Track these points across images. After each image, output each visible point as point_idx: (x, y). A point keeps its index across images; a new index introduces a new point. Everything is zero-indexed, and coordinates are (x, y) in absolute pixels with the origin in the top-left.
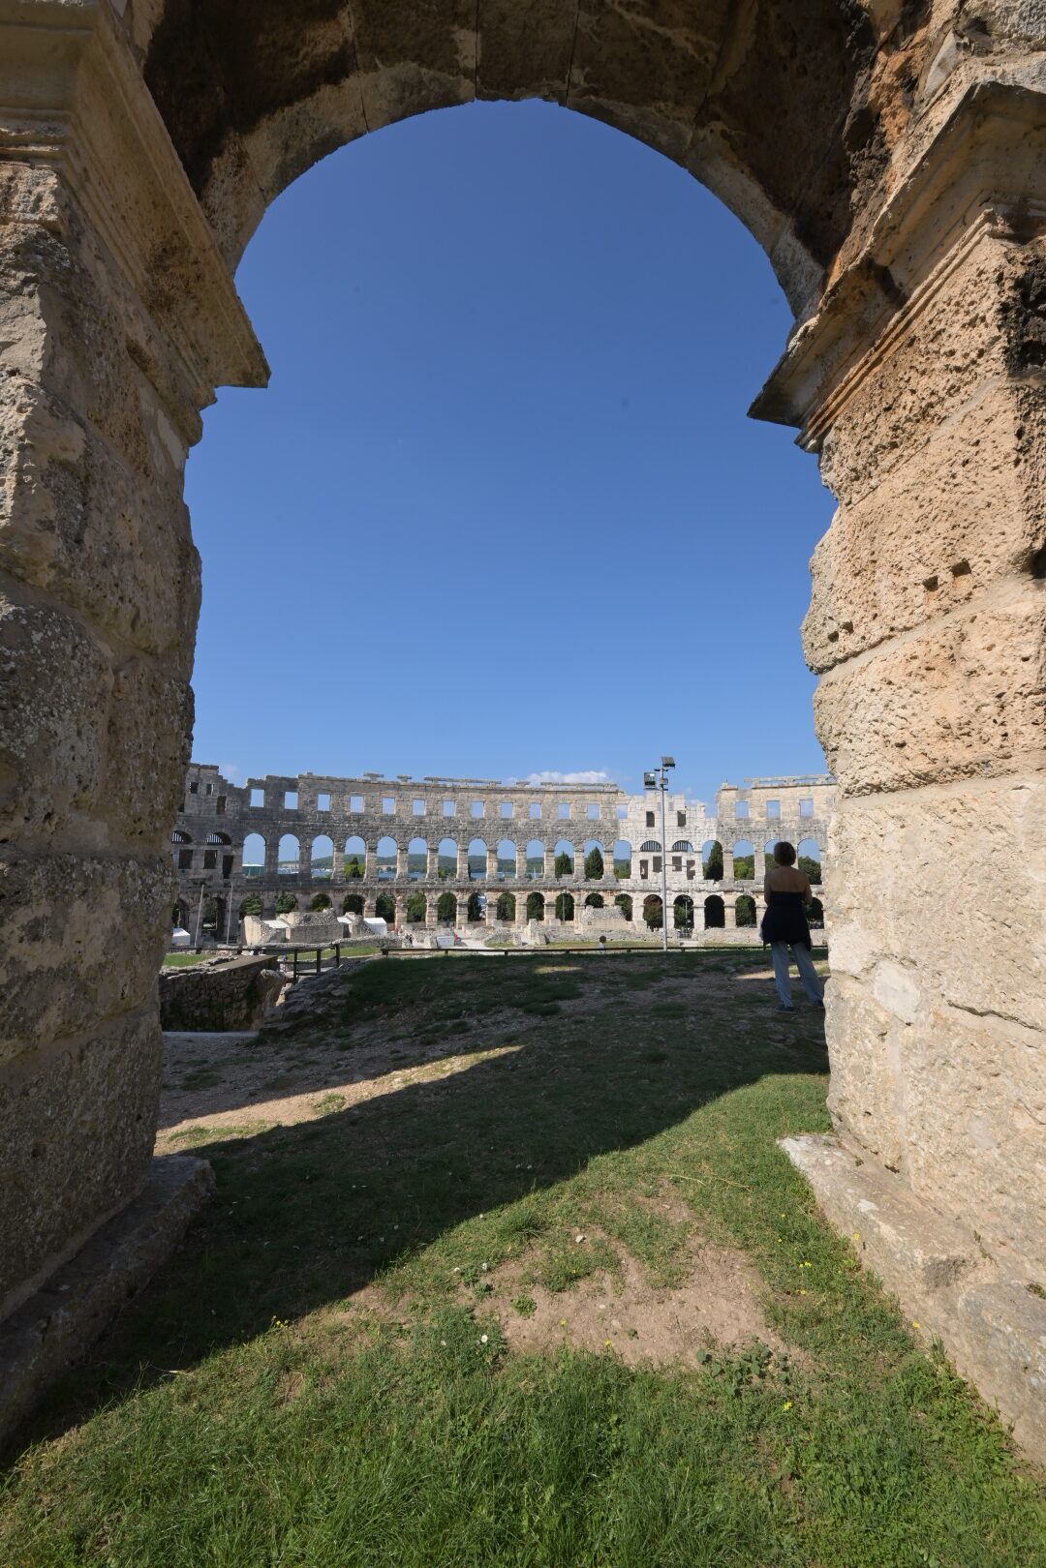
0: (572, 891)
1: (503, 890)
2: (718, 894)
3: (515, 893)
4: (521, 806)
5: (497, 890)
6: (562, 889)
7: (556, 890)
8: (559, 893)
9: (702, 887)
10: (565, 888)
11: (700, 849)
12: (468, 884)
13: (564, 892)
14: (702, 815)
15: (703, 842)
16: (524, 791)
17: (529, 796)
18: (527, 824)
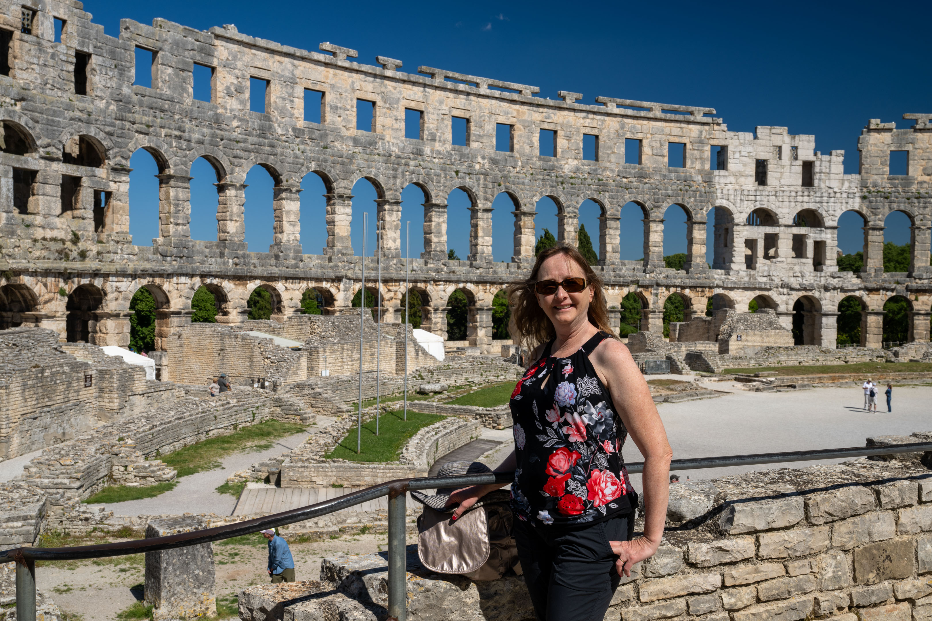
0: (646, 287)
2: (857, 294)
6: (631, 283)
7: (622, 285)
8: (625, 291)
9: (835, 282)
11: (835, 224)
12: (491, 274)
13: (632, 288)
14: (841, 168)
15: (839, 214)
16: (574, 110)
17: (582, 121)
18: (577, 170)
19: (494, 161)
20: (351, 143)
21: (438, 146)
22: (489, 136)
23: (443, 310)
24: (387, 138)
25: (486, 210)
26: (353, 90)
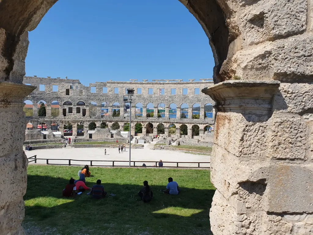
1: (182, 123)
3: (186, 125)
4: (191, 90)
5: (180, 123)
6: (206, 123)
7: (204, 124)
8: (205, 125)
10: (208, 123)
12: (168, 121)
13: (207, 125)
16: (192, 83)
17: (194, 85)
18: (193, 97)
19: (170, 97)
20: (136, 97)
21: (156, 95)
22: (169, 92)
23: (156, 128)
24: (144, 95)
25: (167, 108)
26: (136, 87)
